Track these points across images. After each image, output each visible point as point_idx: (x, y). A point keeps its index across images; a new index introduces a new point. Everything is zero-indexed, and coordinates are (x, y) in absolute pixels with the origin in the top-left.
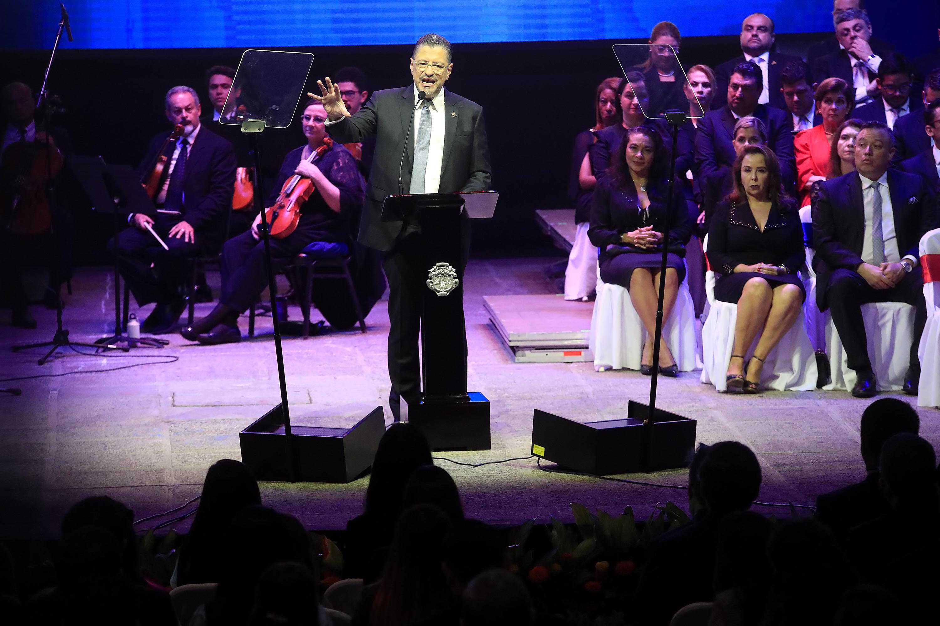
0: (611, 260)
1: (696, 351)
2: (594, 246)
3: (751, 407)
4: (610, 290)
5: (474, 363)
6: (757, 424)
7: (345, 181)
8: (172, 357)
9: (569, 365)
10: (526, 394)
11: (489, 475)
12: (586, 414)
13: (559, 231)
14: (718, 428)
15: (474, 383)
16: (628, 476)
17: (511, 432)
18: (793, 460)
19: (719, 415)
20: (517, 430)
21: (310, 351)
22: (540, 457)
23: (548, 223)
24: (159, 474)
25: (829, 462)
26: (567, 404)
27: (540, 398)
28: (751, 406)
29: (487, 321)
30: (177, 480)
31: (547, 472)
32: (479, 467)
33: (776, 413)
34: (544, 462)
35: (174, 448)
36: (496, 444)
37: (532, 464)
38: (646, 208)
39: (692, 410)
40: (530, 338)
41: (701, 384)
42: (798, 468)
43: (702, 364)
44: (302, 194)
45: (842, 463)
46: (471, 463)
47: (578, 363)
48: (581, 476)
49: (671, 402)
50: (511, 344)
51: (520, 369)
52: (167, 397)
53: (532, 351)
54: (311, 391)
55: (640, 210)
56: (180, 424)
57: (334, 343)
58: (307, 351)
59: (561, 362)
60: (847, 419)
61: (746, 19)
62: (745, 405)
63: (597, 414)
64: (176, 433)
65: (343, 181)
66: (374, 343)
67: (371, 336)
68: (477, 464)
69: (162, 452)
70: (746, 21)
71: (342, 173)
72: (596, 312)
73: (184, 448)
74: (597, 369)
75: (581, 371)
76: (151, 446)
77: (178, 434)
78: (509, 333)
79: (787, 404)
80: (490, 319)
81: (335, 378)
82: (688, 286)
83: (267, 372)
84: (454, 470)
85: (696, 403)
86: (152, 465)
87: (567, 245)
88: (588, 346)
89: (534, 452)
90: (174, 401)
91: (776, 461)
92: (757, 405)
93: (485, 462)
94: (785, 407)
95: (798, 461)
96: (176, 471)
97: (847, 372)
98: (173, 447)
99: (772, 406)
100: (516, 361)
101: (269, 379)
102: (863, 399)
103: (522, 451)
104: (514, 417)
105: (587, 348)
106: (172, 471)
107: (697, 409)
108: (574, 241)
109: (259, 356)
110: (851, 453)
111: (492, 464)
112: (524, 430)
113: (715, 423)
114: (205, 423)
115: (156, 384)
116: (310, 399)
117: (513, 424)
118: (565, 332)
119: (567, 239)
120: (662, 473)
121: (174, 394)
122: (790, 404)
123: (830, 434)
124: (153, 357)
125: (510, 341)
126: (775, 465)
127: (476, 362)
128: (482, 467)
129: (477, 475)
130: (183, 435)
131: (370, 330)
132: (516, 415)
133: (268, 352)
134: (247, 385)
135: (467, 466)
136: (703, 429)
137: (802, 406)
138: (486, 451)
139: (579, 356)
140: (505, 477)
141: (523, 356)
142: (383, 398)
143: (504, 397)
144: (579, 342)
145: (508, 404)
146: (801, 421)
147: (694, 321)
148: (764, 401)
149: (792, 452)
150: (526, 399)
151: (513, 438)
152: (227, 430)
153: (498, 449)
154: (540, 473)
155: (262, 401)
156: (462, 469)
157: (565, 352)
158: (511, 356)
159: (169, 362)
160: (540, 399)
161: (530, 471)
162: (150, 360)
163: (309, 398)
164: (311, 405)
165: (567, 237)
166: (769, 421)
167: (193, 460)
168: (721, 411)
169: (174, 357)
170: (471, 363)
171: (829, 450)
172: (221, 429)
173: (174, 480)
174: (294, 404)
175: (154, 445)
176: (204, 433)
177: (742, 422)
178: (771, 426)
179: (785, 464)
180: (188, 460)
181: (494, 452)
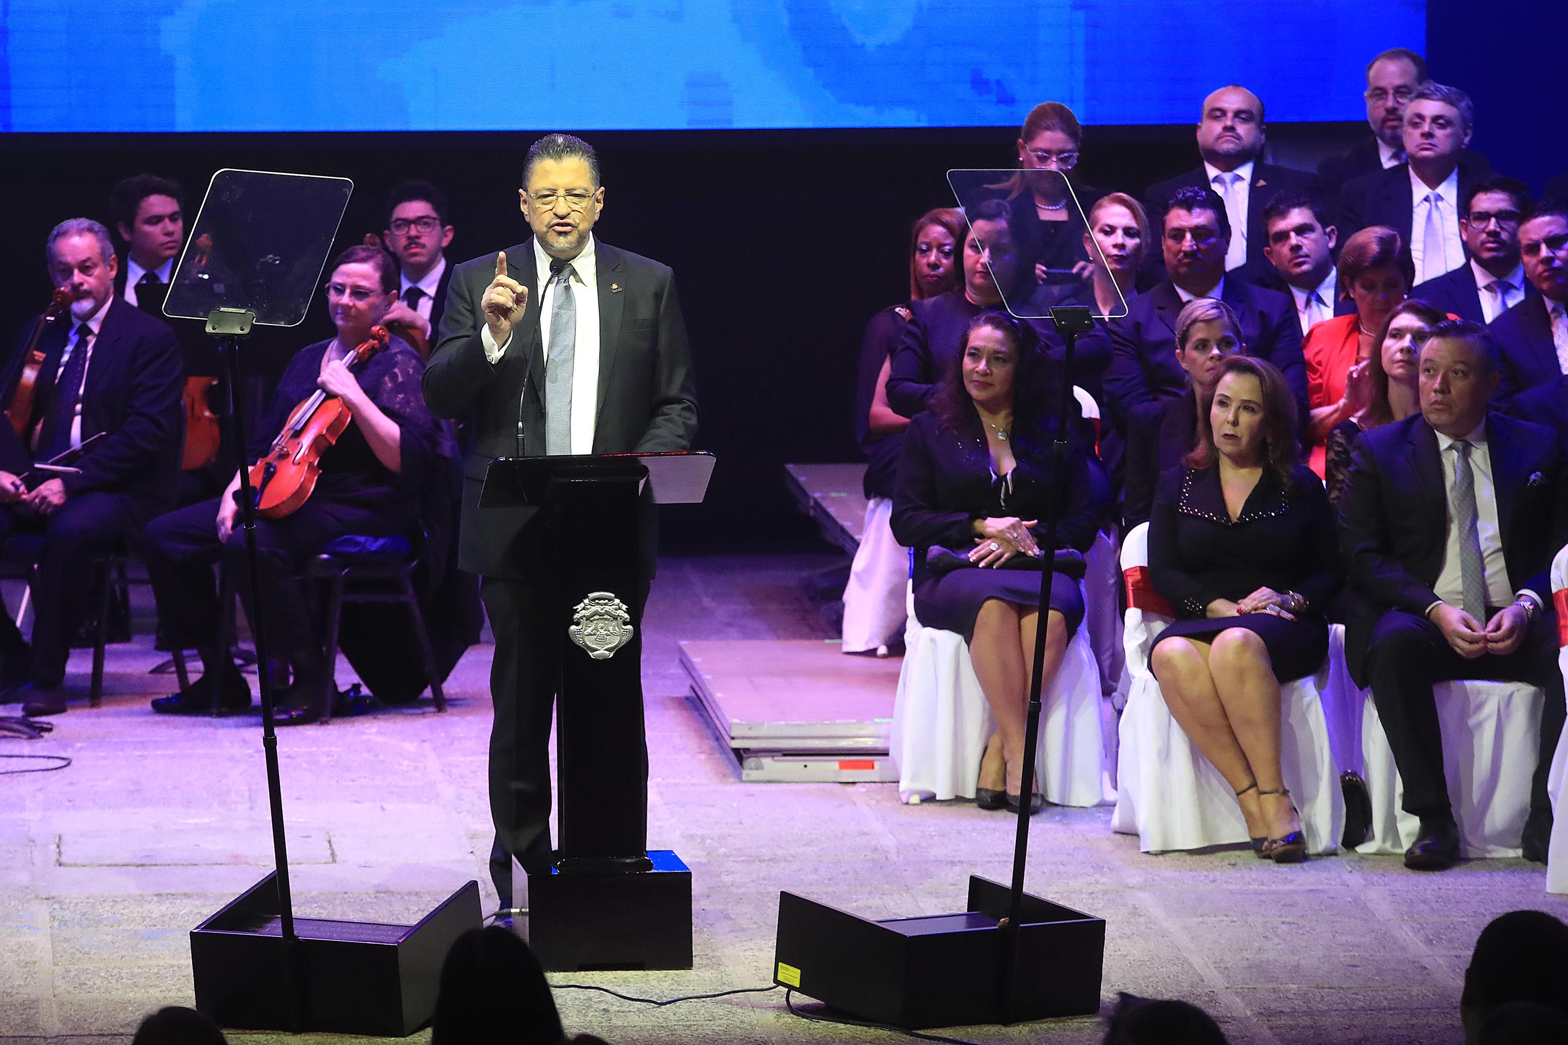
0: (938, 581)
1: (1103, 767)
2: (899, 546)
3: (1212, 886)
4: (933, 641)
5: (660, 780)
6: (1224, 923)
7: (408, 410)
8: (58, 758)
9: (849, 788)
10: (763, 850)
11: (688, 1023)
12: (883, 894)
13: (831, 510)
14: (1146, 931)
15: (659, 824)
16: (967, 1033)
17: (733, 931)
18: (1298, 1003)
19: (1147, 901)
20: (745, 927)
21: (333, 749)
22: (791, 988)
23: (810, 493)
24: (27, 1011)
25: (1370, 1010)
26: (845, 873)
27: (792, 859)
28: (1214, 884)
29: (686, 692)
30: (64, 1024)
31: (805, 1020)
32: (668, 1006)
33: (1264, 902)
34: (798, 999)
35: (58, 956)
36: (704, 957)
37: (774, 1002)
38: (1007, 474)
39: (1096, 889)
40: (772, 733)
41: (1112, 835)
42: (1307, 1021)
43: (1114, 791)
44: (324, 432)
45: (1396, 1011)
46: (652, 997)
47: (866, 784)
48: (872, 1030)
49: (1052, 872)
50: (735, 744)
51: (753, 795)
52: (46, 845)
53: (776, 758)
54: (335, 836)
55: (994, 476)
56: (72, 904)
57: (381, 733)
58: (326, 749)
59: (835, 782)
60: (1406, 918)
61: (1210, 97)
62: (1202, 881)
63: (904, 894)
64: (64, 923)
65: (405, 411)
66: (461, 735)
67: (455, 719)
68: (665, 1000)
69: (35, 963)
70: (1209, 101)
71: (401, 396)
72: (904, 684)
73: (78, 955)
74: (904, 800)
75: (873, 802)
76: (12, 951)
77: (68, 924)
78: (729, 721)
79: (1286, 881)
80: (692, 687)
81: (383, 809)
82: (1087, 635)
83: (247, 793)
84: (619, 1011)
85: (1102, 876)
86: (15, 991)
87: (848, 540)
88: (888, 750)
89: (780, 978)
90: (60, 853)
91: (1265, 1005)
92: (1226, 882)
93: (681, 996)
94: (1281, 887)
95: (1309, 1007)
96: (61, 1005)
97: (1403, 818)
98: (58, 953)
99: (1255, 887)
100: (744, 778)
101: (251, 808)
102: (1436, 873)
103: (754, 972)
104: (739, 900)
105: (885, 753)
106: (54, 1006)
107: (1104, 888)
108: (861, 533)
109: (232, 758)
110: (1415, 991)
111: (695, 1000)
112: (759, 927)
113: (1142, 919)
114: (123, 901)
115: (26, 815)
116: (333, 854)
117: (737, 915)
118: (841, 721)
119: (847, 529)
120: (1037, 1026)
121: (60, 837)
122: (1291, 881)
123: (1372, 949)
124: (20, 759)
125: (733, 738)
126: (1261, 1013)
127: (663, 779)
128: (674, 1007)
129: (664, 1024)
130: (77, 928)
131: (454, 706)
132: (744, 894)
133: (250, 751)
134: (207, 820)
135: (645, 1004)
136: (1117, 933)
137: (1313, 887)
138: (683, 971)
139: (870, 771)
140: (720, 1028)
141: (759, 767)
142: (477, 853)
143: (719, 855)
144: (869, 743)
145: (727, 871)
146: (1314, 918)
147: (1099, 705)
148: (1239, 875)
149: (1295, 986)
150: (764, 861)
151: (738, 945)
152: (167, 919)
153: (707, 968)
154: (790, 1021)
155: (236, 857)
156: (635, 1010)
157: (840, 762)
158: (735, 768)
159: (52, 769)
160: (791, 861)
161: (770, 1017)
162: (14, 764)
163: (330, 852)
164: (333, 865)
165: (847, 524)
166: (1250, 919)
167: (96, 982)
168: (1154, 893)
169: (63, 759)
170: (655, 780)
171: (1370, 983)
172: (154, 916)
173: (59, 1025)
174: (300, 864)
175: (19, 948)
176: (120, 925)
177: (1195, 919)
178: (1254, 929)
179: (1282, 1012)
180: (87, 982)
181: (699, 973)
